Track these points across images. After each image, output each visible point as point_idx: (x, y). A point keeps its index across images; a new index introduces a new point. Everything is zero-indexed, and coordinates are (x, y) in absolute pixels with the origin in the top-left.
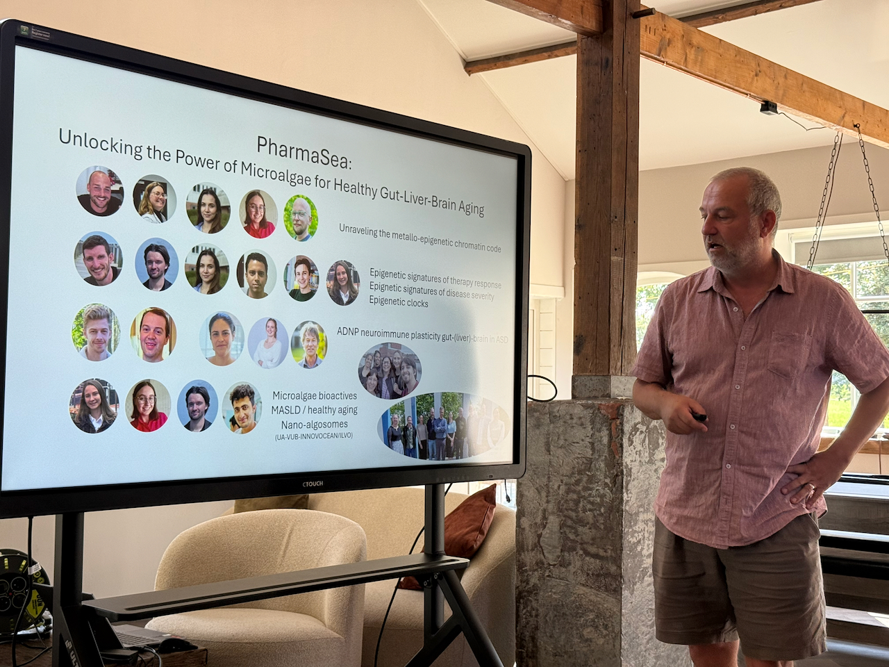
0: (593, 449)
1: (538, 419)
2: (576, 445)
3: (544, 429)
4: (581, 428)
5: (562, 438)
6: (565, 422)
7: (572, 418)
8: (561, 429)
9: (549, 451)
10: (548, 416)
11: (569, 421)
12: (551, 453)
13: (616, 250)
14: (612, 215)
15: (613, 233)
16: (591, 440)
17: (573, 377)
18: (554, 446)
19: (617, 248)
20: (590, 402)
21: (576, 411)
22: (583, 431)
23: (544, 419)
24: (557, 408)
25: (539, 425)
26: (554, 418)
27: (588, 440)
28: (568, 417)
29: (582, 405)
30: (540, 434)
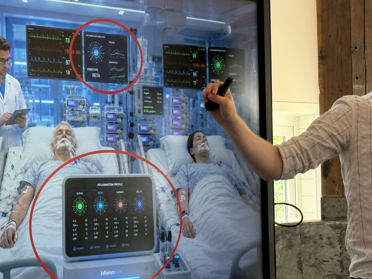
0: (342, 266)
1: (290, 240)
2: (326, 263)
3: (296, 250)
4: (330, 247)
5: (313, 257)
6: (315, 242)
7: (321, 239)
8: (312, 249)
9: (301, 269)
10: (299, 237)
11: (319, 242)
12: (304, 271)
13: (357, 78)
14: (352, 46)
15: (354, 63)
16: (340, 259)
17: (322, 200)
18: (306, 265)
19: (358, 76)
20: (337, 223)
21: (325, 232)
22: (332, 250)
23: (295, 240)
24: (308, 229)
25: (291, 246)
26: (305, 239)
27: (337, 258)
28: (318, 238)
29: (330, 226)
30: (292, 254)
